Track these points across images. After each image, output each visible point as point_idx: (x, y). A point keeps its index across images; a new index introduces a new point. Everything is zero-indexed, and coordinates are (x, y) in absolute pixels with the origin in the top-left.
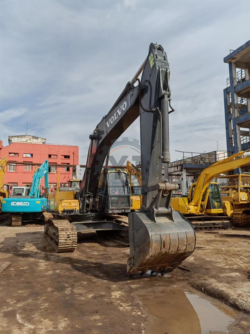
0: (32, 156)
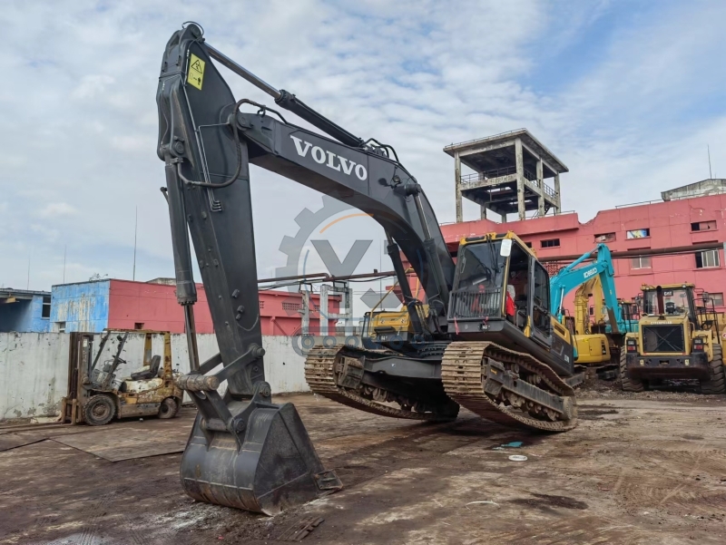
0: (648, 234)
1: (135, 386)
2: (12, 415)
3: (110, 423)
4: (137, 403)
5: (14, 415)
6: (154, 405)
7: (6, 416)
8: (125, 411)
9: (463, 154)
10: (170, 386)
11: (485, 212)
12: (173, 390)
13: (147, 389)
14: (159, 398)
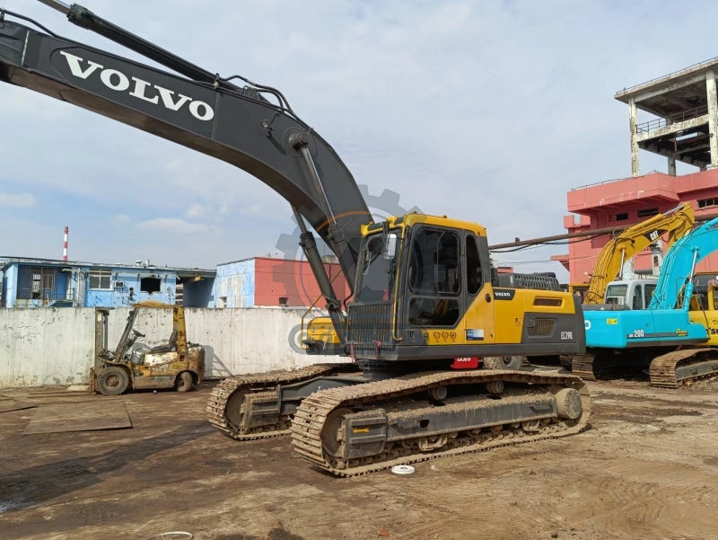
1: (150, 359)
2: (51, 382)
3: (123, 393)
4: (151, 376)
5: (54, 383)
6: (169, 378)
7: (46, 383)
8: (138, 383)
9: (639, 99)
10: (185, 361)
11: (673, 165)
12: (188, 364)
13: (161, 362)
14: (174, 372)
